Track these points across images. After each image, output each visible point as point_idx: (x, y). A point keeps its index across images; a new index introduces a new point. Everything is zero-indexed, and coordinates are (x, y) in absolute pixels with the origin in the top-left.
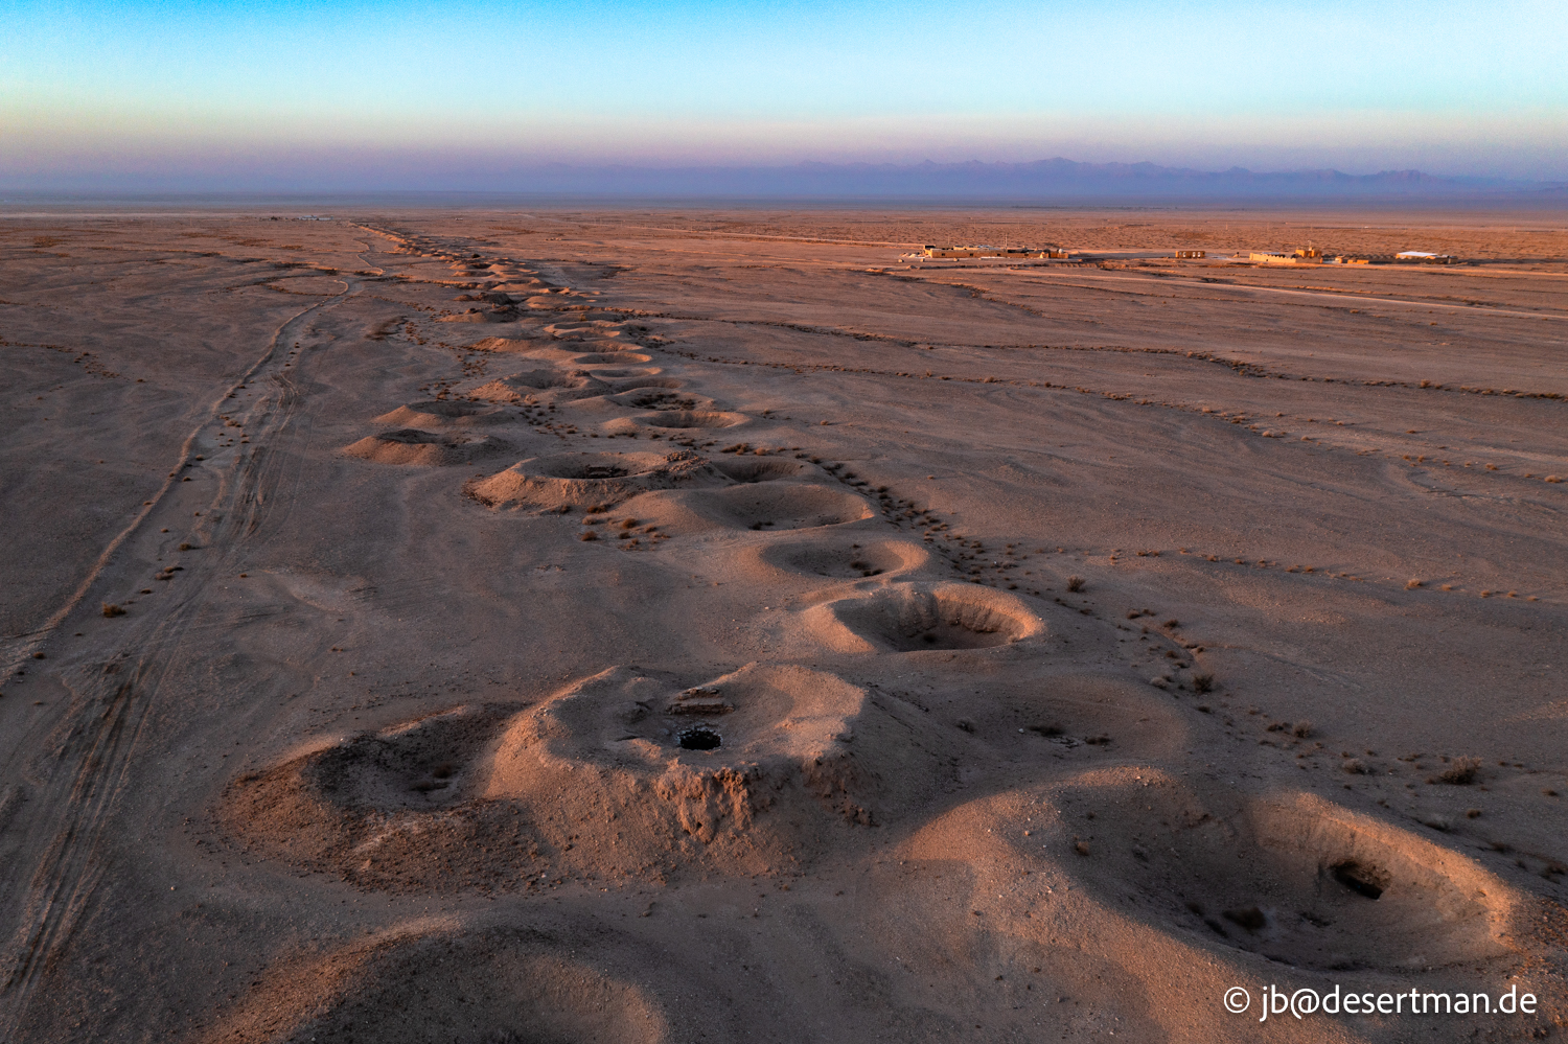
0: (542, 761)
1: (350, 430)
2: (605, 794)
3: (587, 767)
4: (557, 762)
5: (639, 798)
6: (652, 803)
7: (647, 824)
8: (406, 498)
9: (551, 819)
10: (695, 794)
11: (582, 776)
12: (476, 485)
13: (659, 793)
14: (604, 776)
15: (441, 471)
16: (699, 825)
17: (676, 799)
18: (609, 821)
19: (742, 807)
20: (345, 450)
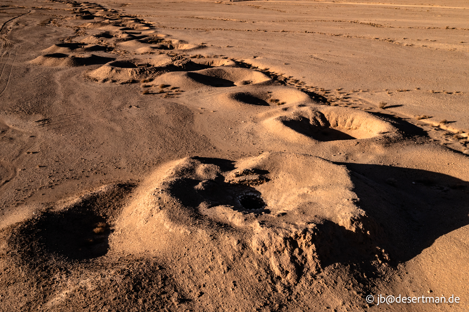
0: (167, 227)
1: (32, 55)
2: (217, 252)
3: (200, 231)
4: (178, 228)
5: (242, 254)
6: (251, 257)
7: (251, 273)
8: (59, 80)
9: (183, 272)
10: (280, 249)
11: (198, 239)
12: (89, 73)
13: (254, 249)
14: (214, 238)
15: (73, 69)
16: (287, 272)
17: (267, 254)
18: (224, 273)
19: (313, 257)
20: (31, 62)
